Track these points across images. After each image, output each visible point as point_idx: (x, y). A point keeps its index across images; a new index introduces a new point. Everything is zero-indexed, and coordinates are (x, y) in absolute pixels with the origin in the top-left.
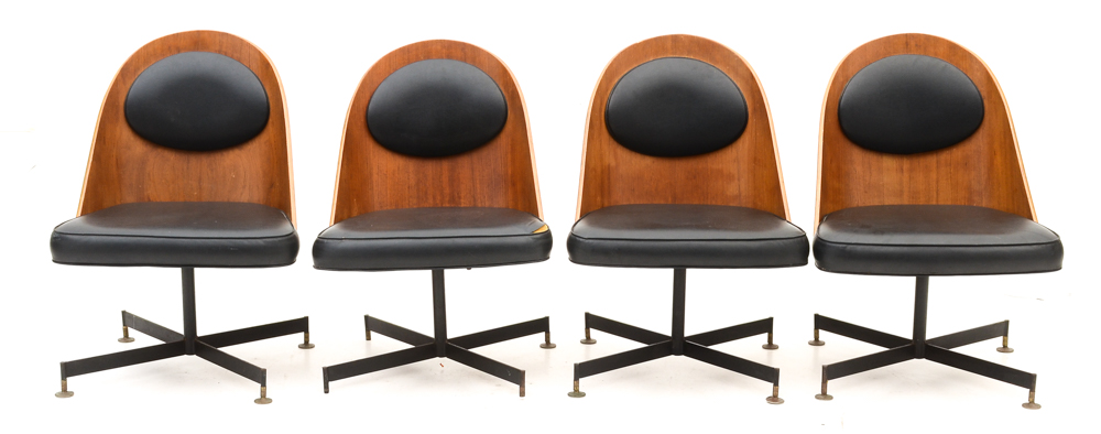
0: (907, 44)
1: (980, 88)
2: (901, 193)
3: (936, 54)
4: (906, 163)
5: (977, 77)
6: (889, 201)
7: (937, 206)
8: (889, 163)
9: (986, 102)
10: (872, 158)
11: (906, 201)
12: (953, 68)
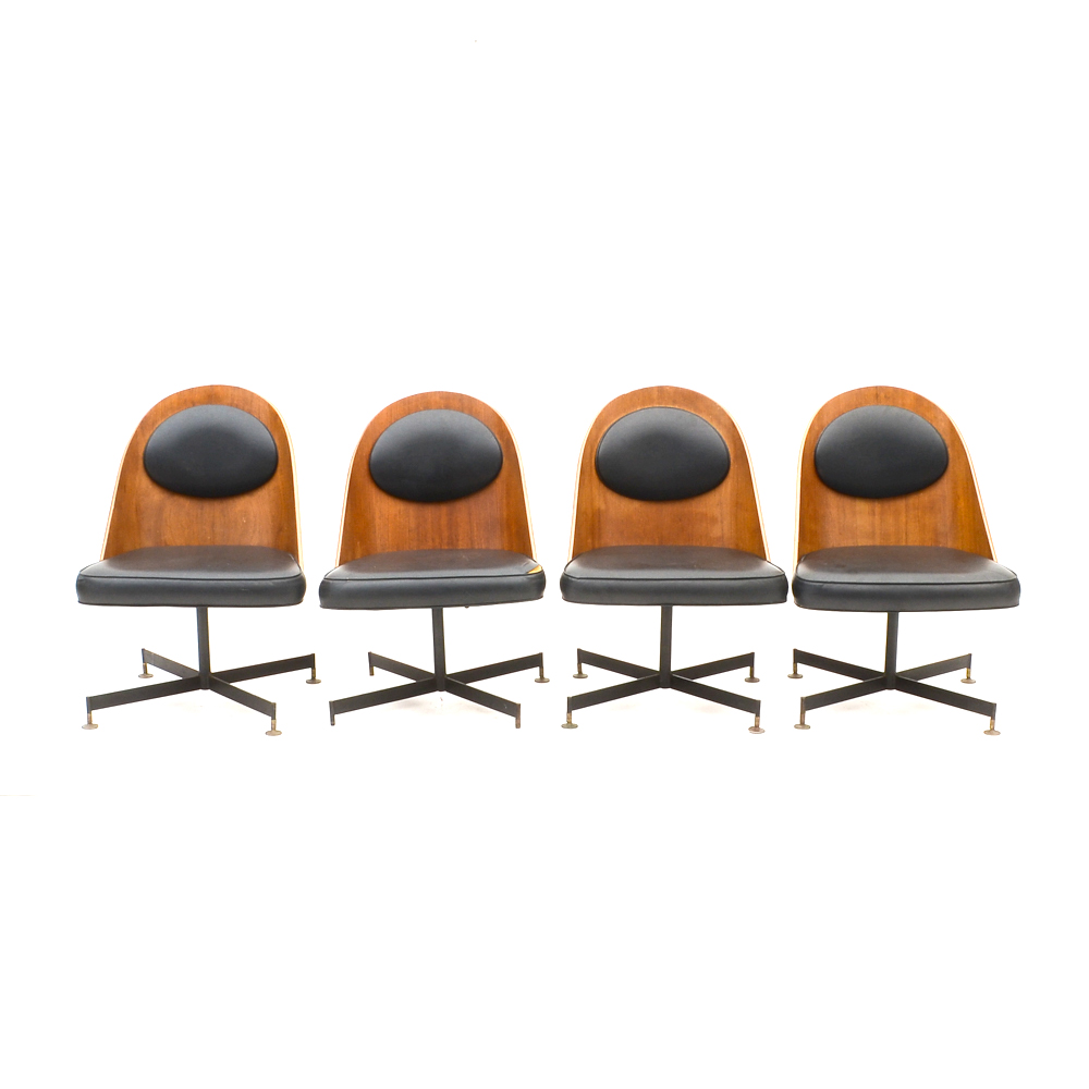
0: (877, 396)
1: (944, 437)
2: (872, 536)
3: (903, 405)
4: (877, 506)
5: (942, 427)
6: (863, 542)
7: (906, 547)
8: (862, 506)
9: (949, 449)
10: (846, 502)
11: (878, 542)
12: (920, 419)
